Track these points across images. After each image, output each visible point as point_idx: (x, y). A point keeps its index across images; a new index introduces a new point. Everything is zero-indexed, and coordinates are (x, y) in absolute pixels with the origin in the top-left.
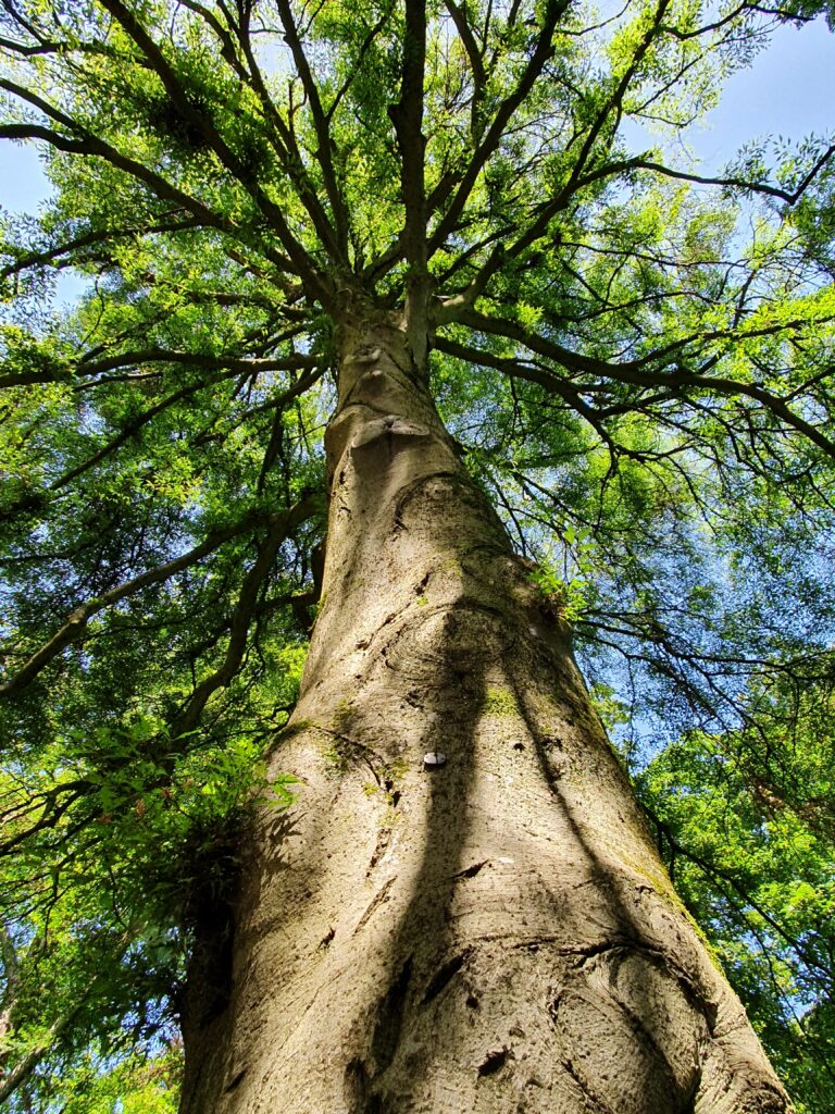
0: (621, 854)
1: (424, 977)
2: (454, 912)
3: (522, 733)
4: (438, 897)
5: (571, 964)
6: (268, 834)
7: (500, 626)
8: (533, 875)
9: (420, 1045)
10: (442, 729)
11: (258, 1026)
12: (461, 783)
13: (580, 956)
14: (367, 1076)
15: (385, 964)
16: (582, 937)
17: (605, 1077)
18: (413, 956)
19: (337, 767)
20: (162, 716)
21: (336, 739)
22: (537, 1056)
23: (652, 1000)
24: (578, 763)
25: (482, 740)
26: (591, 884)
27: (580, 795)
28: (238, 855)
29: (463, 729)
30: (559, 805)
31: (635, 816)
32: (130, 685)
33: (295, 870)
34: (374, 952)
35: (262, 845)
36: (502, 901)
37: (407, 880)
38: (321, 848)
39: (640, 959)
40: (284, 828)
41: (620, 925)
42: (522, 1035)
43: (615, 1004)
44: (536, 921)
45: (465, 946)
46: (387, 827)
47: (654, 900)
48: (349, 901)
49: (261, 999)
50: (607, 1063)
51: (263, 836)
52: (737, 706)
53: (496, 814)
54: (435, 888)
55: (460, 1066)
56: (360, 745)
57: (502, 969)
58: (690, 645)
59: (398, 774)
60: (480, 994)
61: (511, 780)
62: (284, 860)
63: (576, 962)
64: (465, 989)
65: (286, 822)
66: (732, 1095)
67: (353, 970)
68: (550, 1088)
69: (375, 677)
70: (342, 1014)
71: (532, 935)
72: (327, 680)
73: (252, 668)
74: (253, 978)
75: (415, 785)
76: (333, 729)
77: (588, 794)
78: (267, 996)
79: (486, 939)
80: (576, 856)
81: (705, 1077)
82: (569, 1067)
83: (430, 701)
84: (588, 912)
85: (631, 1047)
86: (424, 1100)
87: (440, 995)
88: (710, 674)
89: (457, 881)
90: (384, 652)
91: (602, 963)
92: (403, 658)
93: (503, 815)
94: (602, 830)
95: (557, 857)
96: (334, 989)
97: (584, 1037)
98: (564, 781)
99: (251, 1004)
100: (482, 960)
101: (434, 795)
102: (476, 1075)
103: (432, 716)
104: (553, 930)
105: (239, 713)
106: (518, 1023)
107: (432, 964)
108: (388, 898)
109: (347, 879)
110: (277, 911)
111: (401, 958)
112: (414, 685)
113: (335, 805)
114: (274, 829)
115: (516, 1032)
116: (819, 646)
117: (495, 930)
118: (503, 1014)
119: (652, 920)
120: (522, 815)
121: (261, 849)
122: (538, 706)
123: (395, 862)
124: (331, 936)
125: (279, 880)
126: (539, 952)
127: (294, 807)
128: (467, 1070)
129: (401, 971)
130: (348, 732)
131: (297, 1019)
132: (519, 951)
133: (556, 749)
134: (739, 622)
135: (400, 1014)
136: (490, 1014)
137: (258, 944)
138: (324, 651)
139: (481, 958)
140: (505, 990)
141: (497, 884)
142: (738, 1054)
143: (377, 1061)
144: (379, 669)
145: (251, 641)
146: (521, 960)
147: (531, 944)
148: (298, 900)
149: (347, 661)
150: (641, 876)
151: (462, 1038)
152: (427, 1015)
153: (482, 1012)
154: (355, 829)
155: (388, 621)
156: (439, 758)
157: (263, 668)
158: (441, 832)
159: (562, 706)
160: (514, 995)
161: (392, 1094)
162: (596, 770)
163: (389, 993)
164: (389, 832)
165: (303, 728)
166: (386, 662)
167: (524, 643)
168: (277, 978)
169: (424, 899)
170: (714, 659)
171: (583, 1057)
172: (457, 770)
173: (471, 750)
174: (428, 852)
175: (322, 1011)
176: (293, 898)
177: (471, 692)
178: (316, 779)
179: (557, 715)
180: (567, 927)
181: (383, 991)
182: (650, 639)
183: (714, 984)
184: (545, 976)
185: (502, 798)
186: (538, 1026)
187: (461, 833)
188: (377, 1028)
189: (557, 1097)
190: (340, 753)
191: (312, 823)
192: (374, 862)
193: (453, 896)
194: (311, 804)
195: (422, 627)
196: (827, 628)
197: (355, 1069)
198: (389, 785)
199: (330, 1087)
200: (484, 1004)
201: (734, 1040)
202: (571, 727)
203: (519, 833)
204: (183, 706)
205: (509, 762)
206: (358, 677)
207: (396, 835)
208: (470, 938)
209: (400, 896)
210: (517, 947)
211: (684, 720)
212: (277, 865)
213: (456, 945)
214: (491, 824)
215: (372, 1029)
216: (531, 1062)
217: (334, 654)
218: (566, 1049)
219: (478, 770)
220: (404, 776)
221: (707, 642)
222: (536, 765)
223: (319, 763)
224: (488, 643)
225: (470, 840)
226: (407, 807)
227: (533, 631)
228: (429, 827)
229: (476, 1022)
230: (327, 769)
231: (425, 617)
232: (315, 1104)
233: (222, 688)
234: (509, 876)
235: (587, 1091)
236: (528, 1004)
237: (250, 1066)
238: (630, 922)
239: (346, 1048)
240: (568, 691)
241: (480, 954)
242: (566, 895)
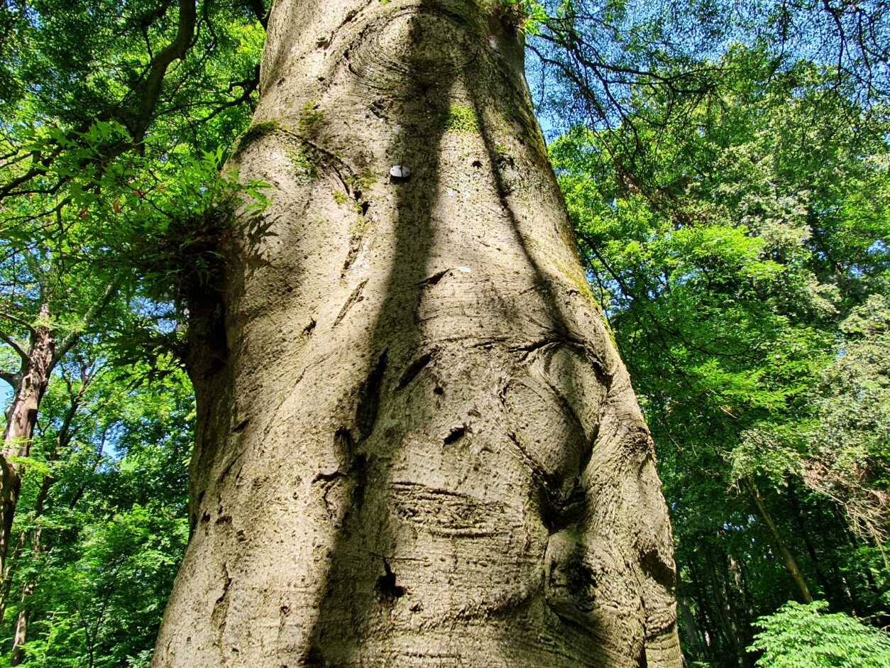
0: (555, 261)
1: (397, 369)
2: (421, 315)
3: (480, 150)
4: (407, 301)
5: (517, 359)
6: (246, 233)
7: (464, 36)
8: (487, 283)
9: (395, 422)
10: (406, 142)
11: (256, 388)
12: (424, 197)
13: (525, 352)
14: (353, 440)
15: (363, 356)
16: (526, 337)
17: (538, 441)
18: (387, 350)
19: (306, 173)
20: (125, 82)
21: (303, 144)
22: (490, 430)
23: (573, 381)
24: (526, 181)
25: (444, 156)
26: (533, 291)
27: (525, 209)
28: (220, 251)
29: (426, 143)
30: (509, 219)
31: (565, 226)
32: (87, 50)
33: (274, 267)
34: (353, 344)
35: (242, 242)
36: (462, 306)
37: (378, 283)
38: (297, 249)
39: (567, 350)
40: (261, 229)
41: (555, 325)
42: (478, 415)
43: (548, 387)
44: (490, 323)
45: (433, 346)
46: (358, 234)
47: (579, 301)
48: (327, 298)
49: (255, 369)
50: (539, 431)
51: (241, 234)
52: (623, 111)
53: (455, 226)
54: (404, 292)
55: (429, 438)
56: (328, 153)
57: (463, 365)
58: (597, 53)
59: (366, 185)
60: (445, 385)
61: (468, 195)
62: (264, 257)
63: (521, 357)
64: (433, 381)
65: (262, 223)
66: (618, 438)
67: (334, 357)
68: (498, 453)
69: (338, 81)
70: (328, 393)
71: (488, 336)
72: (288, 79)
73: (205, 42)
74: (246, 352)
75: (382, 195)
76: (299, 133)
77: (532, 209)
78: (260, 367)
79: (450, 340)
80: (521, 265)
81: (602, 429)
82: (513, 438)
83: (395, 113)
84: (531, 314)
85: (558, 419)
86: (401, 462)
87: (412, 384)
88: (607, 81)
89: (423, 288)
90: (346, 55)
91: (540, 356)
92: (366, 64)
93: (461, 228)
94: (542, 241)
95: (505, 265)
96: (320, 371)
97: (525, 413)
98: (514, 197)
99: (247, 371)
100: (447, 358)
101: (399, 206)
102: (442, 445)
103: (397, 129)
104: (504, 331)
105: (197, 85)
106: (476, 407)
107: (404, 360)
108: (362, 298)
109: (323, 279)
110: (262, 301)
111: (376, 352)
112: (378, 94)
113: (307, 211)
114: (252, 228)
115: (474, 413)
116: (702, 64)
117: (457, 333)
118: (464, 399)
119: (577, 318)
120: (477, 228)
121: (241, 246)
122: (494, 123)
123: (366, 266)
124: (313, 325)
125: (261, 275)
126: (492, 350)
127: (268, 210)
128: (435, 441)
129: (378, 362)
130: (315, 138)
131: (288, 389)
132: (476, 349)
133: (509, 167)
134: (642, 35)
135: (377, 395)
136: (453, 399)
137: (248, 325)
138: (283, 46)
139: (446, 355)
140: (465, 381)
141: (458, 291)
142: (623, 408)
143: (360, 429)
144: (342, 74)
145: (200, 13)
146: (478, 357)
147: (487, 343)
148: (280, 293)
149: (308, 59)
150: (571, 282)
151: (431, 418)
152: (401, 399)
153: (447, 398)
154: (328, 235)
155: (349, 19)
156: (404, 172)
157: (215, 42)
158: (407, 242)
159: (515, 124)
160: (472, 385)
161: (374, 456)
162: (539, 188)
163: (368, 380)
164: (360, 238)
165: (270, 130)
166: (350, 66)
167: (485, 57)
168: (268, 354)
169: (394, 303)
170: (615, 69)
171: (524, 428)
172: (421, 184)
173: (434, 165)
174: (397, 260)
175: (310, 387)
176: (275, 291)
177: (433, 106)
178: (287, 184)
179: (510, 133)
180: (514, 328)
181: (363, 377)
182: (565, 45)
183: (613, 361)
184: (497, 369)
185: (460, 212)
186: (491, 409)
187: (425, 243)
188: (359, 406)
189: (503, 459)
190: (308, 159)
191: (287, 226)
192: (347, 265)
193: (420, 301)
194: (284, 207)
195: (385, 30)
196: (711, 47)
197: (342, 435)
198: (358, 195)
199: (323, 446)
200: (448, 392)
201: (621, 399)
202: (522, 146)
203: (474, 243)
204: (143, 74)
205: (468, 178)
206: (321, 79)
207: (366, 242)
208: (436, 340)
209: (373, 298)
210: (475, 346)
211: (579, 119)
212: (257, 261)
213: (425, 345)
214: (451, 236)
215: (355, 406)
216: (485, 435)
217: (293, 49)
218: (510, 423)
219: (440, 184)
220: (371, 187)
221: (611, 53)
222: (491, 181)
223: (289, 168)
224: (452, 55)
225: (434, 250)
226: (375, 217)
227: (493, 44)
228: (397, 236)
229: (442, 405)
230: (297, 175)
231: (389, 18)
232: (311, 457)
233: (179, 60)
234: (468, 284)
235: (525, 453)
236: (483, 392)
237: (252, 418)
238: (561, 322)
239: (334, 419)
240: (521, 109)
241: (445, 353)
242: (514, 301)
